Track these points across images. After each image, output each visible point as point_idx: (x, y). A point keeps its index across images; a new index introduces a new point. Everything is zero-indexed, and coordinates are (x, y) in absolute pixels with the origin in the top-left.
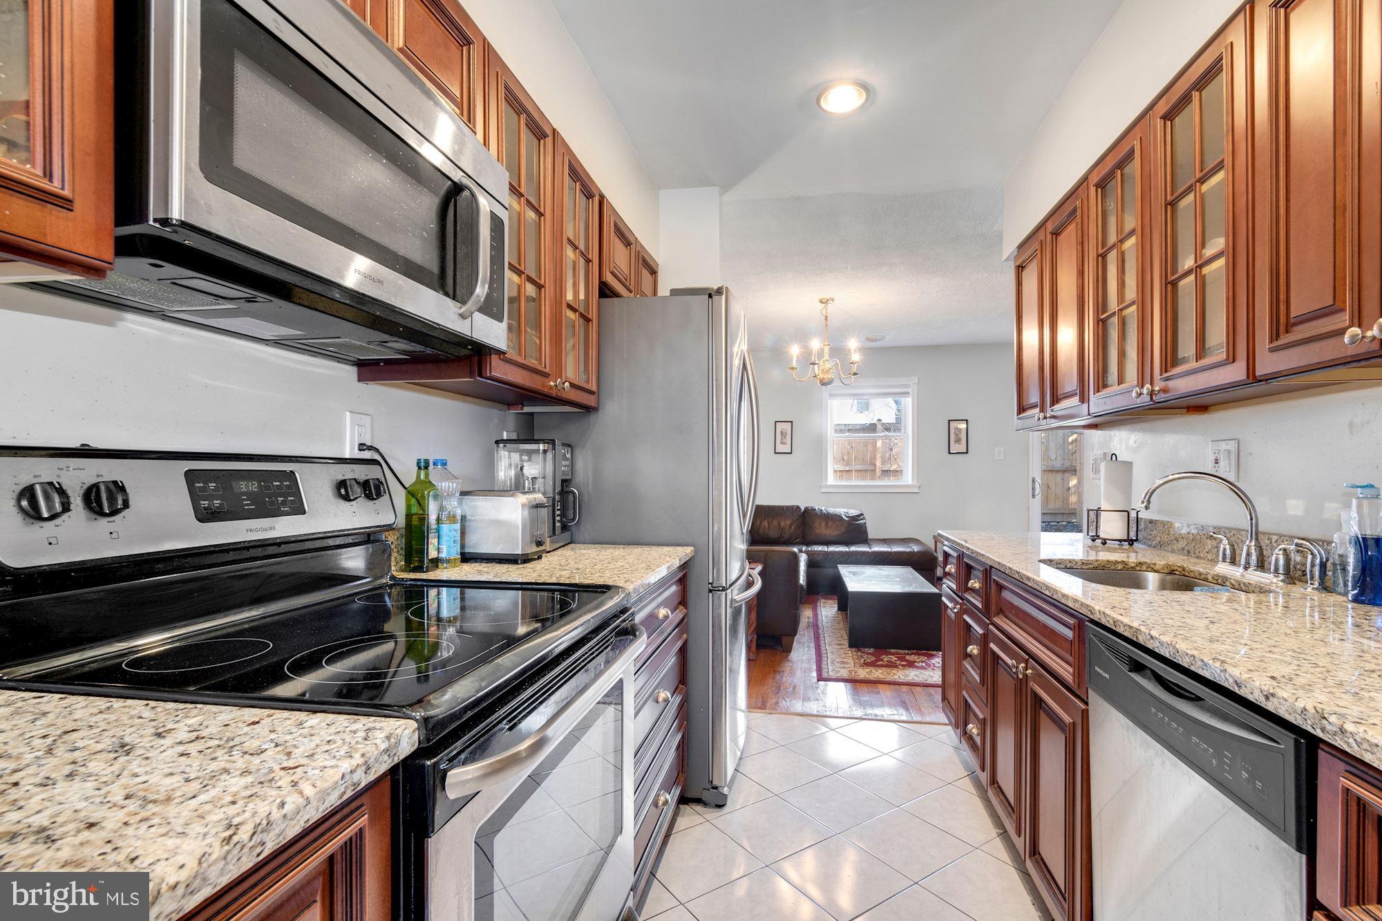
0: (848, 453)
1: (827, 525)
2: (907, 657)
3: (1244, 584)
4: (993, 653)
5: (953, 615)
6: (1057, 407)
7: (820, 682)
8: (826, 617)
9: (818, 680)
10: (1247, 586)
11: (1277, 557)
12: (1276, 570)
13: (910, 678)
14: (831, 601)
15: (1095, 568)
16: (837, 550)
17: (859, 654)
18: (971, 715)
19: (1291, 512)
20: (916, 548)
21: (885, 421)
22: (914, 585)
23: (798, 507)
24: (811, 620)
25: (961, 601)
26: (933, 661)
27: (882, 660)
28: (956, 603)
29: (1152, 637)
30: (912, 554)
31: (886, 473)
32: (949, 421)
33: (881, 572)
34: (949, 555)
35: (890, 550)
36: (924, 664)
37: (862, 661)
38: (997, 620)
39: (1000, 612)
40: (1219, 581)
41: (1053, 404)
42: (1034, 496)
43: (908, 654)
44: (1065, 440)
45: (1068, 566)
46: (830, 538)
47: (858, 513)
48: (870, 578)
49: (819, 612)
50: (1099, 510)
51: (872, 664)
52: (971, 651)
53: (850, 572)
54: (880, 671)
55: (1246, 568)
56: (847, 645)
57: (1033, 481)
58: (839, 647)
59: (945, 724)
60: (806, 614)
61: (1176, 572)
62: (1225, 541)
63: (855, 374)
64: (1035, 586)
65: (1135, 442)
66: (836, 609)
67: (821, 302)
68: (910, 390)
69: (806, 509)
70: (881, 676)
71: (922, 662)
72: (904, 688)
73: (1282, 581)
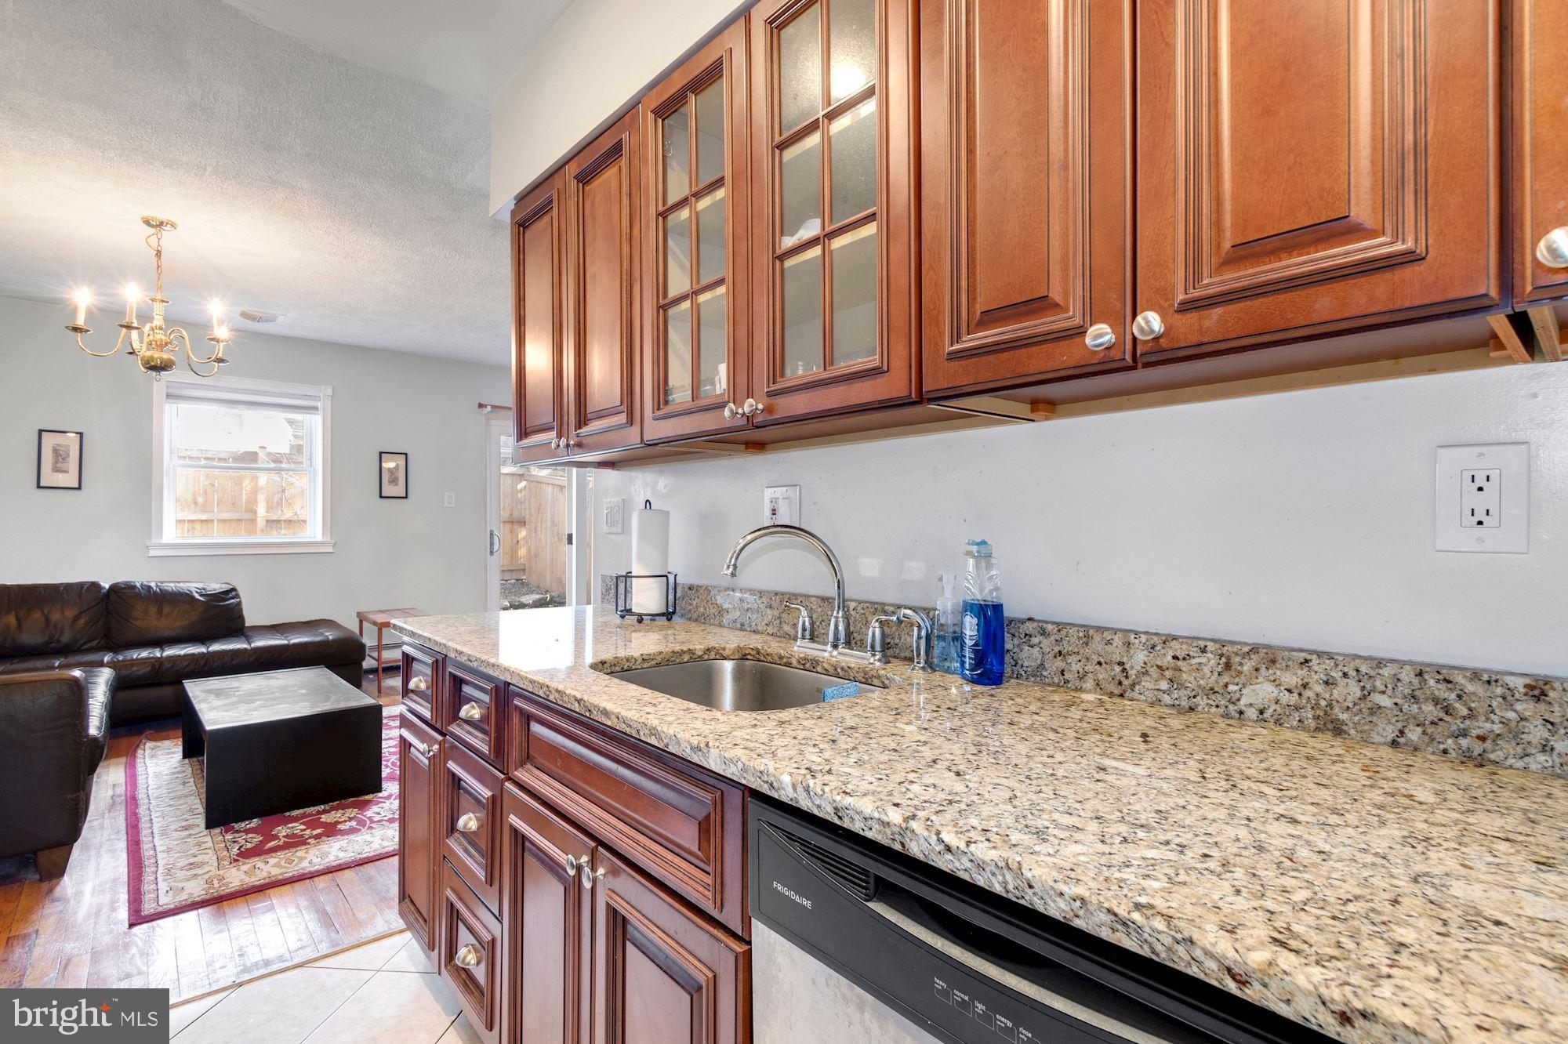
0: (205, 492)
1: (160, 612)
2: (324, 818)
3: (842, 669)
4: (515, 831)
5: (426, 762)
6: (584, 430)
7: (137, 929)
8: (157, 776)
9: (131, 925)
10: (846, 671)
11: (874, 631)
12: (873, 647)
13: (331, 857)
14: (167, 743)
15: (658, 665)
16: (182, 652)
17: (229, 837)
18: (461, 927)
19: (865, 573)
20: (330, 635)
21: (273, 449)
22: (333, 698)
23: (95, 586)
24: (121, 790)
25: (440, 738)
26: (369, 813)
27: (276, 837)
28: (429, 741)
29: (948, 849)
30: (325, 644)
31: (272, 523)
32: (381, 453)
33: (273, 682)
34: (413, 659)
35: (286, 642)
36: (353, 823)
37: (235, 851)
38: (521, 775)
39: (527, 758)
40: (808, 665)
41: (579, 426)
42: (492, 553)
43: (325, 812)
44: (513, 487)
45: (625, 667)
46: (167, 633)
47: (226, 587)
48: (249, 698)
49: (140, 769)
50: (628, 576)
51: (257, 852)
52: (465, 826)
53: (209, 691)
54: (272, 861)
55: (835, 647)
56: (203, 825)
57: (492, 534)
58: (186, 833)
59: (401, 932)
60: (109, 780)
61: (749, 657)
62: (804, 613)
63: (220, 360)
64: (623, 727)
65: (665, 487)
66: (180, 755)
67: (147, 222)
68: (319, 404)
69: (114, 588)
70: (275, 871)
71: (350, 819)
72: (321, 882)
73: (879, 660)
